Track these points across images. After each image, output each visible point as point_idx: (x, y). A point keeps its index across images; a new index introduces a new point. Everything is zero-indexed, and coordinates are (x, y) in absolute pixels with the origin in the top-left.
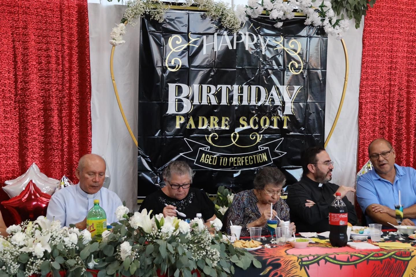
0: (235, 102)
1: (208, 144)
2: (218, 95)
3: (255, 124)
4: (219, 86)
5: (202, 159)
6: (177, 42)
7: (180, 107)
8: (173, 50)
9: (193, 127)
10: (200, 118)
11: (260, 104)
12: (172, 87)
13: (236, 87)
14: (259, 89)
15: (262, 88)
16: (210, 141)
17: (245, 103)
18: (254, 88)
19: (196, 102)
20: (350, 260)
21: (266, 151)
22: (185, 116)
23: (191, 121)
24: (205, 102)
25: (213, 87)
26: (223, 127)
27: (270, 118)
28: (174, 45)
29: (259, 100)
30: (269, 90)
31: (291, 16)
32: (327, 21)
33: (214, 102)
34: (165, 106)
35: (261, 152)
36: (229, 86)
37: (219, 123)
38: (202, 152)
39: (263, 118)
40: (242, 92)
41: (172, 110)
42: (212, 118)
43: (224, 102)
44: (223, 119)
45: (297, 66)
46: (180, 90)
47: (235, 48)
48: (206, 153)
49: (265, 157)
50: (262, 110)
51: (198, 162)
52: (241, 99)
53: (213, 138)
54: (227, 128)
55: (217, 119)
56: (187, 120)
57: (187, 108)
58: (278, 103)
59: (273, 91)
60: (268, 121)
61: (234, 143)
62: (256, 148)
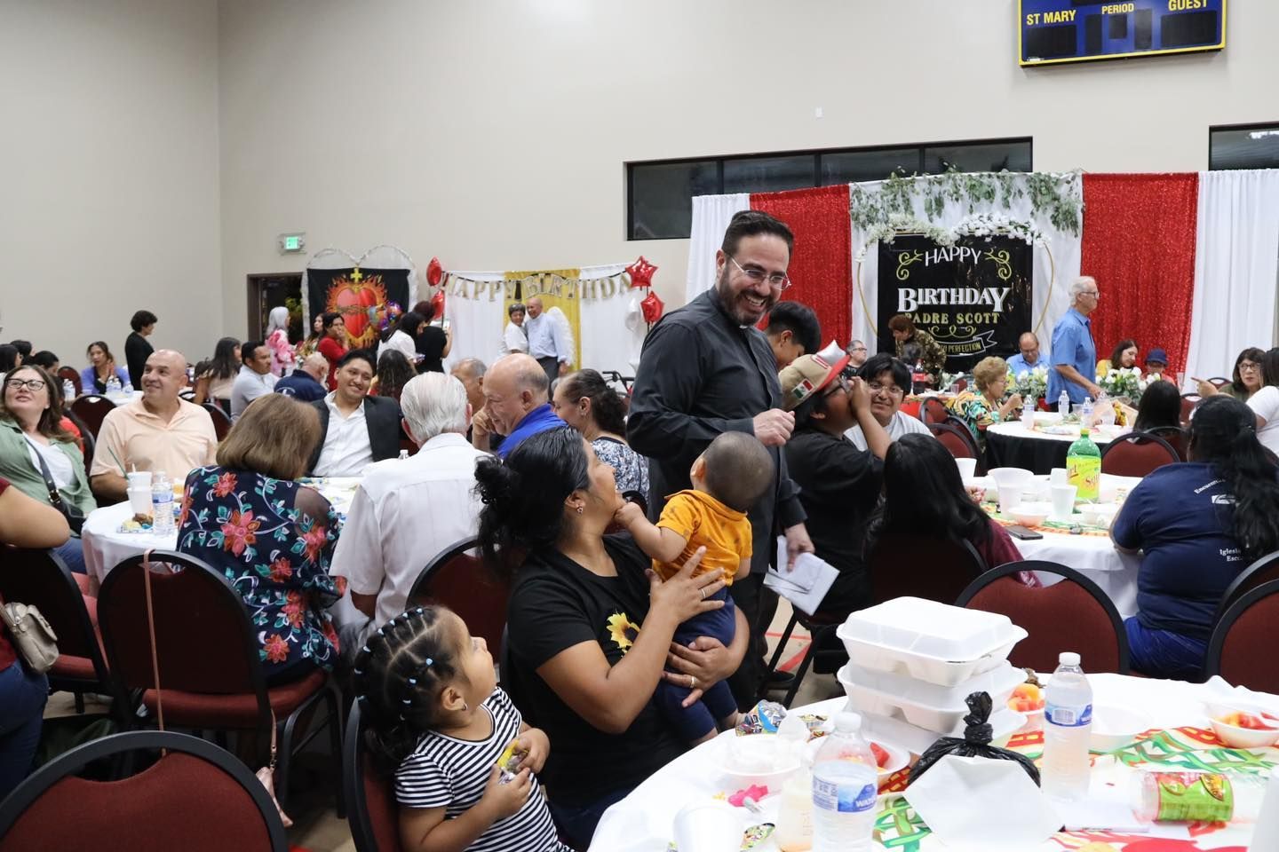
0: (953, 302)
2: (938, 297)
3: (970, 319)
4: (939, 290)
6: (906, 258)
7: (908, 305)
8: (903, 264)
9: (919, 321)
10: (925, 315)
11: (974, 303)
12: (902, 292)
13: (953, 290)
14: (973, 292)
15: (975, 291)
16: (932, 332)
17: (961, 302)
18: (968, 290)
19: (920, 302)
21: (980, 341)
23: (917, 317)
24: (927, 302)
25: (933, 290)
26: (943, 322)
27: (982, 314)
28: (903, 260)
29: (973, 300)
30: (981, 293)
31: (997, 232)
32: (1029, 235)
33: (935, 302)
34: (897, 306)
35: (976, 342)
36: (948, 290)
37: (940, 319)
39: (977, 314)
40: (958, 294)
42: (934, 315)
43: (943, 302)
44: (943, 315)
45: (1006, 272)
46: (908, 294)
47: (951, 259)
49: (978, 346)
50: (974, 309)
52: (958, 299)
54: (947, 322)
55: (938, 316)
57: (913, 307)
58: (989, 302)
59: (985, 292)
60: (981, 317)
61: (952, 334)
62: (971, 338)
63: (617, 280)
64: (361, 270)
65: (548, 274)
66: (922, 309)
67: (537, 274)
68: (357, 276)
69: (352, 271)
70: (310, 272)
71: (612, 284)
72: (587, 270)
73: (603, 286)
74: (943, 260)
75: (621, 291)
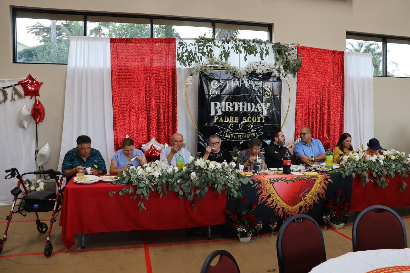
0: (241, 110)
1: (229, 129)
2: (233, 107)
3: (250, 120)
4: (234, 103)
5: (226, 136)
6: (215, 84)
7: (216, 112)
8: (213, 87)
9: (222, 121)
10: (225, 118)
11: (252, 111)
12: (213, 104)
13: (241, 103)
14: (252, 104)
15: (253, 104)
16: (230, 128)
17: (245, 110)
18: (249, 104)
19: (223, 110)
20: (292, 180)
21: (255, 132)
22: (219, 116)
23: (221, 119)
24: (227, 110)
25: (231, 104)
26: (236, 122)
27: (256, 117)
28: (214, 85)
29: (252, 109)
30: (256, 105)
31: (266, 72)
32: (281, 75)
33: (231, 110)
34: (210, 112)
35: (252, 133)
36: (238, 103)
37: (234, 120)
38: (226, 132)
39: (254, 117)
40: (244, 106)
41: (212, 114)
42: (231, 117)
43: (236, 110)
44: (236, 118)
45: (268, 94)
46: (216, 105)
47: (241, 86)
48: (228, 133)
49: (254, 135)
50: (253, 114)
51: (224, 137)
53: (231, 126)
54: (237, 122)
55: (233, 118)
56: (219, 118)
57: (219, 113)
58: (260, 110)
59: (258, 105)
60: (256, 119)
61: (240, 128)
62: (250, 131)
63: (9, 91)
66: (226, 114)
71: (5, 93)
74: (236, 86)
75: (13, 99)
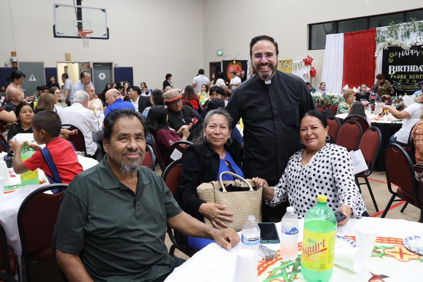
0: (408, 71)
1: (400, 83)
2: (403, 69)
3: (414, 77)
4: (403, 66)
5: (398, 87)
6: (392, 54)
7: (392, 72)
8: (391, 57)
9: (396, 78)
10: (398, 76)
12: (390, 67)
13: (408, 66)
14: (416, 67)
16: (400, 82)
17: (411, 71)
18: (414, 66)
19: (396, 71)
21: (417, 85)
22: (393, 74)
23: (395, 76)
24: (399, 71)
25: (401, 66)
26: (404, 78)
27: (419, 75)
28: (391, 55)
29: (416, 70)
30: (419, 67)
33: (402, 71)
34: (388, 72)
35: (416, 86)
36: (407, 66)
37: (403, 77)
38: (398, 85)
39: (417, 75)
40: (410, 67)
41: (390, 73)
42: (401, 75)
43: (405, 71)
44: (405, 75)
46: (392, 68)
47: (408, 55)
48: (399, 85)
49: (417, 87)
51: (397, 87)
52: (410, 69)
53: (401, 81)
54: (406, 78)
55: (403, 76)
56: (394, 76)
57: (394, 72)
58: (421, 70)
59: (420, 67)
60: (416, 77)
61: (407, 82)
62: (414, 84)
64: (236, 61)
65: (284, 61)
66: (397, 73)
67: (281, 61)
68: (234, 62)
69: (233, 61)
70: (223, 61)
71: (301, 64)
72: (295, 60)
73: (299, 65)
74: (405, 55)
